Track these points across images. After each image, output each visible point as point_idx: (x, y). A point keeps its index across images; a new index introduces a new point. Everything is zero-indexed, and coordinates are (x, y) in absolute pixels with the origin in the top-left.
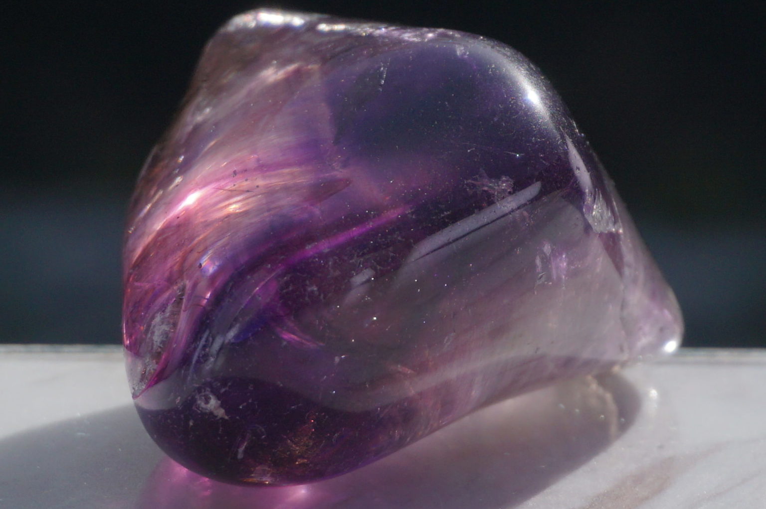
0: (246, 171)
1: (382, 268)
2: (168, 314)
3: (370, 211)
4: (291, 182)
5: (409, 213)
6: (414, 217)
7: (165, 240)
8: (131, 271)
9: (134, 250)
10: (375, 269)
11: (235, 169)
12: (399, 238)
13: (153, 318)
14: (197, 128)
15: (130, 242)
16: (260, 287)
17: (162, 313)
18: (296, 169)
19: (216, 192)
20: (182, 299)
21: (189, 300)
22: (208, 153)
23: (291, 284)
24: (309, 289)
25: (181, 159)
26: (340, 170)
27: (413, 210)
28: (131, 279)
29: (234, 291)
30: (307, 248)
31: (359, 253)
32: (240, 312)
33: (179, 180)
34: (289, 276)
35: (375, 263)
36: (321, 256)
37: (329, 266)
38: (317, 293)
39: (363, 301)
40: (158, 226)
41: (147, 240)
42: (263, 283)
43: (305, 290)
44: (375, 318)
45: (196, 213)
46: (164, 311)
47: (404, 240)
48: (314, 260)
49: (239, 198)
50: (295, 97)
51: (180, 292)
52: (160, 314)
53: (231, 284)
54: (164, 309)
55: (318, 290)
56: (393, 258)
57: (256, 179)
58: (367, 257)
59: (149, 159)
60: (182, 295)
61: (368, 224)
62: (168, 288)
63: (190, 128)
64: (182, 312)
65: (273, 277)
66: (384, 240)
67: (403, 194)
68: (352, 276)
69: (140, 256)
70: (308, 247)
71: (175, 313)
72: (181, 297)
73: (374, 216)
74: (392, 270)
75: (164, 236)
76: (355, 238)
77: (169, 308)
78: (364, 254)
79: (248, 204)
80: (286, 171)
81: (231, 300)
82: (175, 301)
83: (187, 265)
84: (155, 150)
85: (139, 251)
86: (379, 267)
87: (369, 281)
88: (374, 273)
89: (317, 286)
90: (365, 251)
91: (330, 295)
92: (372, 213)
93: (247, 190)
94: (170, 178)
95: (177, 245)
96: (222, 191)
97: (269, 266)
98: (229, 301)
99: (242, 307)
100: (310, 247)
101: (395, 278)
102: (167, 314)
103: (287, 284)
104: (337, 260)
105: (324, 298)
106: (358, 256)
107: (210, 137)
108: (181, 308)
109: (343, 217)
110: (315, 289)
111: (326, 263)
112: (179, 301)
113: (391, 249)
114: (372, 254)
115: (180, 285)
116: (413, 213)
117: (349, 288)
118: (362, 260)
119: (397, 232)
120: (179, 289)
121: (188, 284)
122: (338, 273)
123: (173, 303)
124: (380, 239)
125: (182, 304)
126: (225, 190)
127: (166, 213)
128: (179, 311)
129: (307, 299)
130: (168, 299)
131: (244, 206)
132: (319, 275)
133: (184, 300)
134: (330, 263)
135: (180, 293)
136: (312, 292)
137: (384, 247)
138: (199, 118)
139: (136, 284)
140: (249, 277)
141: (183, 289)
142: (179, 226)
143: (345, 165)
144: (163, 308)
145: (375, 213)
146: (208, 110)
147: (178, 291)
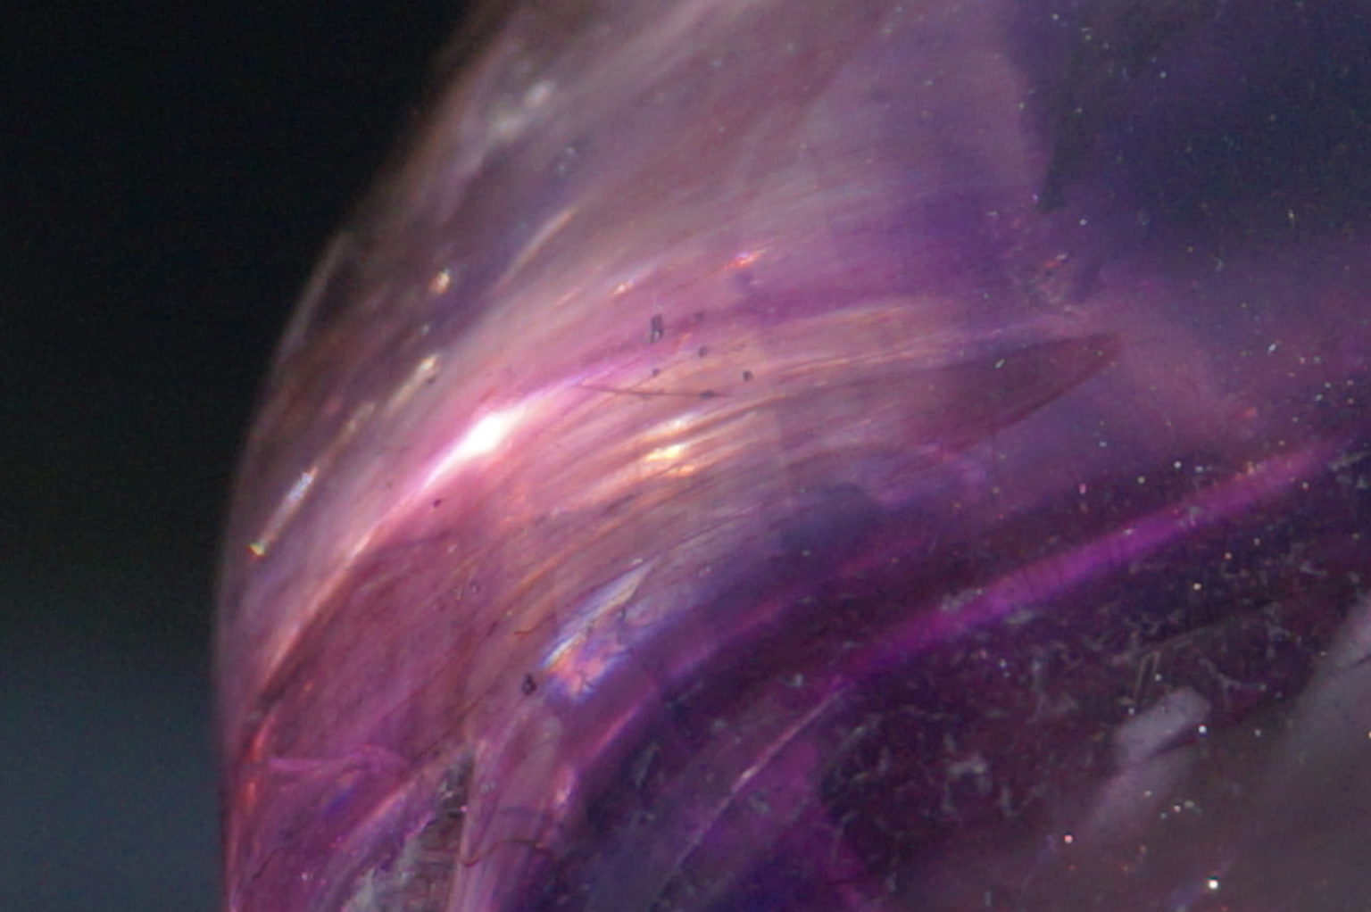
0: (700, 316)
1: (1238, 685)
2: (405, 875)
3: (1189, 463)
4: (874, 358)
5: (1343, 470)
6: (1361, 484)
7: (386, 591)
8: (254, 717)
9: (263, 636)
10: (1209, 691)
11: (659, 309)
12: (1306, 568)
13: (347, 891)
14: (499, 166)
15: (252, 603)
16: (763, 761)
17: (383, 874)
18: (895, 310)
19: (583, 400)
20: (458, 817)
21: (486, 818)
22: (547, 255)
23: (885, 752)
24: (956, 770)
25: (444, 280)
26: (1068, 308)
27: (1358, 457)
28: (259, 742)
29: (661, 776)
30: (944, 608)
31: (1146, 627)
32: (686, 860)
33: (428, 365)
34: (875, 720)
35: (1211, 667)
36: (999, 636)
37: (1030, 678)
38: (984, 785)
39: (1163, 816)
40: (357, 544)
41: (315, 596)
42: (772, 750)
43: (941, 777)
44: (1213, 884)
45: (507, 486)
46: (387, 867)
47: (1324, 573)
48: (974, 656)
49: (679, 424)
50: (887, 31)
51: (449, 789)
52: (376, 873)
53: (649, 754)
54: (387, 856)
55: (993, 770)
56: (1284, 646)
57: (742, 346)
58: (1182, 642)
59: (316, 288)
60: (461, 800)
61: (1184, 513)
62: (402, 776)
63: (471, 162)
64: (459, 867)
65: (812, 724)
66: (1244, 573)
67: (1319, 397)
68: (1119, 717)
69: (291, 656)
70: (950, 606)
71: (433, 875)
72: (454, 810)
73: (1206, 482)
74: (1279, 695)
75: (383, 578)
76: (1134, 569)
77: (410, 853)
78: (1167, 632)
79: (710, 446)
80: (858, 314)
81: (651, 817)
82: (431, 823)
83: (476, 681)
84: (337, 252)
85: (286, 638)
86: (1226, 683)
87: (1186, 738)
88: (1208, 707)
89: (986, 756)
90: (1174, 618)
91: (1037, 791)
92: (1199, 469)
93: (704, 388)
94: (396, 364)
95: (435, 608)
96: (607, 395)
97: (798, 680)
98: (643, 821)
99: (696, 839)
100: (957, 604)
101: (1290, 723)
102: (403, 877)
103: (868, 751)
104: (1064, 657)
105: (1016, 802)
106: (1145, 639)
107: (551, 190)
108: (456, 850)
109: (1083, 490)
110: (980, 768)
111: (1023, 666)
112: (449, 824)
113: (1272, 610)
114: (1200, 631)
115: (452, 759)
116: (1356, 470)
117: (1106, 766)
118: (1157, 655)
119: (1297, 546)
120: (447, 775)
121: (484, 750)
122: (1067, 705)
123: (426, 832)
124: (1229, 570)
125: (458, 838)
126: (618, 392)
127: (389, 485)
128: (448, 866)
129: (947, 807)
130: (407, 819)
131: (694, 454)
132: (995, 713)
133: (469, 823)
134: (1036, 667)
135: (450, 795)
136: (969, 778)
137: (1246, 601)
138: (507, 125)
139: (282, 765)
140: (719, 724)
141: (464, 779)
142: (441, 537)
143: (1084, 287)
144: (385, 853)
145: (1209, 468)
146: (540, 94)
147: (443, 788)
